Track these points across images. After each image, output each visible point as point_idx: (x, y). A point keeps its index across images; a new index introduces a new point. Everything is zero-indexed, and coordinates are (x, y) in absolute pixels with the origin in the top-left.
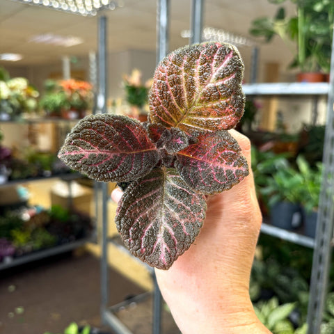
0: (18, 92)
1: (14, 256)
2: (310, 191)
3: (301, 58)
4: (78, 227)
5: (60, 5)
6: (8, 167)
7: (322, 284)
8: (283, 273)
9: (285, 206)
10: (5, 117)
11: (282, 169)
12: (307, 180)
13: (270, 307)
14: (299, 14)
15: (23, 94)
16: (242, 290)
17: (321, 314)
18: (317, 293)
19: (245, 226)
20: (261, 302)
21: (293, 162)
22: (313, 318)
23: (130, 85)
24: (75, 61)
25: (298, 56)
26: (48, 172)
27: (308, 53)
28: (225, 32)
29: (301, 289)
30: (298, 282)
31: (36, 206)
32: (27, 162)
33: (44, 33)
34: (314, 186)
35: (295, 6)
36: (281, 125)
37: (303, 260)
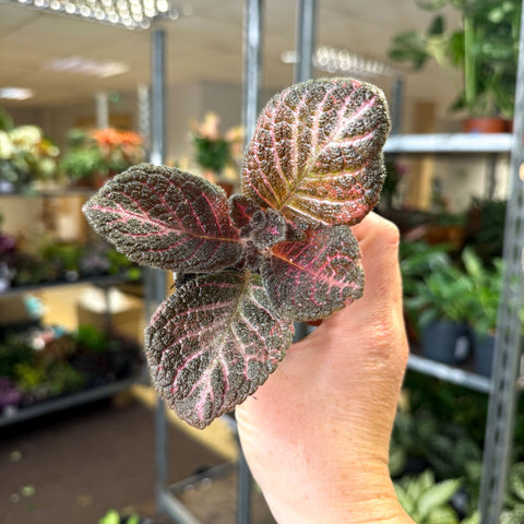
0: (26, 148)
1: (20, 405)
2: (483, 304)
3: (470, 95)
4: (119, 360)
5: (93, 12)
6: (10, 266)
7: (503, 449)
8: (441, 432)
9: (443, 326)
10: (6, 187)
11: (439, 268)
12: (478, 286)
13: (421, 486)
14: (466, 26)
15: (34, 151)
16: (376, 464)
17: (501, 496)
18: (494, 463)
19: (381, 365)
20: (407, 478)
21: (456, 259)
22: (488, 503)
23: (202, 137)
24: (116, 100)
25: (464, 92)
26: (73, 274)
27: (480, 87)
28: (351, 54)
29: (470, 457)
30: (464, 446)
31: (55, 327)
32: (40, 258)
33: (66, 55)
34: (489, 295)
35: (459, 14)
36: (438, 200)
37: (473, 412)
